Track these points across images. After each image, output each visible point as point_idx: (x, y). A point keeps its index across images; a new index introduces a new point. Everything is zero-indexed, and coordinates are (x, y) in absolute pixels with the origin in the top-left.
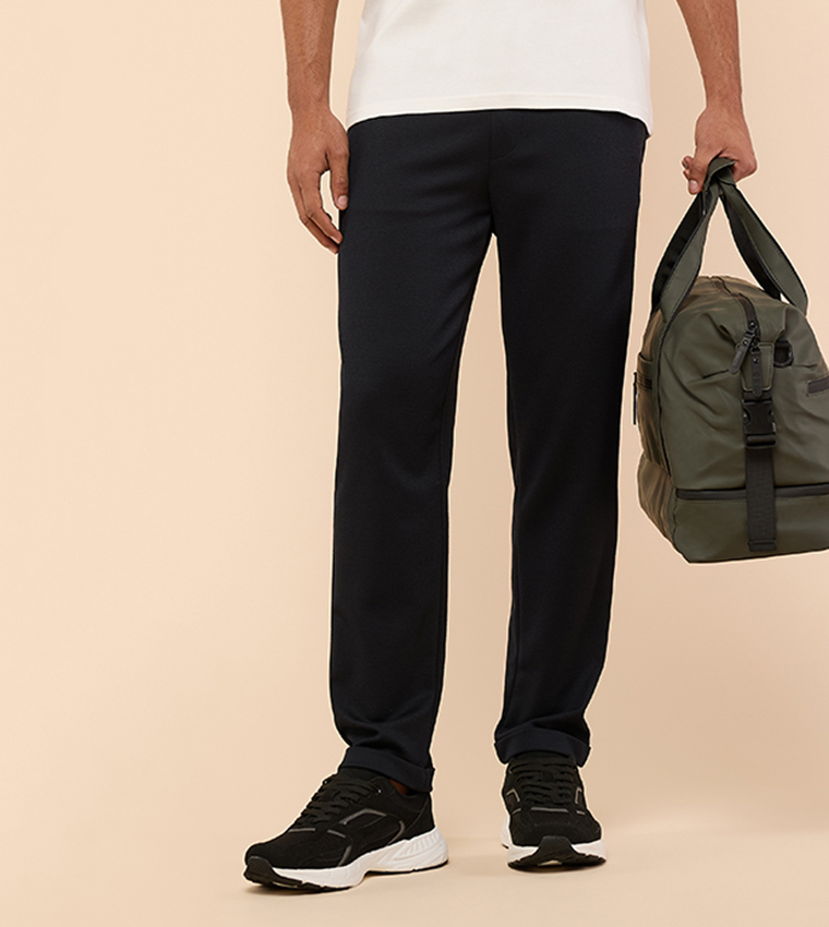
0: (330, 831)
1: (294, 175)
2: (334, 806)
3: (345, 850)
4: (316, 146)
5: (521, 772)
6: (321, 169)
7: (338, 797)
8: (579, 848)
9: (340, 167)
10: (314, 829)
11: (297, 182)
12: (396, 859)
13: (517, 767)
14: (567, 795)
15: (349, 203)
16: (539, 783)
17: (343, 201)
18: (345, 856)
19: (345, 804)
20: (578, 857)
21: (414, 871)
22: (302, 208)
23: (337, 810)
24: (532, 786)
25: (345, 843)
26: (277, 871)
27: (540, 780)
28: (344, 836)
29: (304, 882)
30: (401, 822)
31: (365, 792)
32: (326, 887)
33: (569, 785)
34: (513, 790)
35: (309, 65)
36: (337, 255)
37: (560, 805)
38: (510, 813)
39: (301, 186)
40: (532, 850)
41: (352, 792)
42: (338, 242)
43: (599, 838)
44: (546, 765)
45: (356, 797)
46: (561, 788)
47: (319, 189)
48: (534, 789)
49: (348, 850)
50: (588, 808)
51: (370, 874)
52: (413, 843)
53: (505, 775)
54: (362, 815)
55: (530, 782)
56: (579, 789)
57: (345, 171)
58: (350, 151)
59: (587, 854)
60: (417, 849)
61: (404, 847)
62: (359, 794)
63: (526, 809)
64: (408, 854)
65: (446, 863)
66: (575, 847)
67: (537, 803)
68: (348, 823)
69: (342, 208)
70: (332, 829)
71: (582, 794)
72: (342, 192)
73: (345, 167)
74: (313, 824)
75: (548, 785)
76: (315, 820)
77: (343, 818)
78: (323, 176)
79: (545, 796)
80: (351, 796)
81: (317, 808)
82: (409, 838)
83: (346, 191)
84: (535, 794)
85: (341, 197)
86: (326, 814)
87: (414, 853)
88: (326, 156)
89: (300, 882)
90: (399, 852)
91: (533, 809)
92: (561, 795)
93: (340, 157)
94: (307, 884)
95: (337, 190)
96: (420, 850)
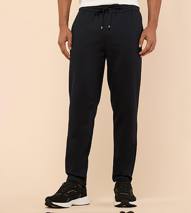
0: (65, 195)
1: (59, 42)
2: (66, 189)
3: (68, 199)
4: (64, 36)
5: (118, 185)
6: (65, 41)
7: (66, 187)
8: (130, 203)
9: (70, 40)
10: (61, 194)
11: (60, 44)
12: (79, 202)
13: (117, 184)
14: (129, 191)
15: (72, 48)
16: (122, 188)
17: (70, 48)
18: (68, 200)
19: (68, 189)
20: (130, 205)
21: (82, 205)
22: (61, 49)
23: (66, 190)
24: (121, 188)
25: (68, 197)
26: (53, 203)
27: (122, 187)
28: (68, 196)
29: (59, 206)
30: (80, 194)
31: (72, 186)
32: (64, 207)
33: (129, 188)
34: (116, 189)
35: (64, 17)
36: (69, 61)
37: (127, 193)
38: (115, 194)
39: (61, 44)
40: (120, 203)
41: (69, 186)
42: (69, 58)
43: (135, 201)
44: (124, 184)
45: (70, 187)
46: (127, 189)
47: (65, 45)
48: (121, 189)
49: (69, 199)
50: (133, 194)
51: (73, 205)
52: (82, 199)
53: (114, 186)
54: (71, 192)
55: (120, 187)
56: (131, 190)
57: (71, 41)
58: (72, 37)
59: (132, 204)
60: (83, 200)
61: (80, 200)
62: (71, 187)
63: (119, 193)
64: (81, 201)
65: (89, 204)
66: (130, 202)
67: (122, 192)
68: (69, 193)
69: (70, 50)
70: (65, 194)
71: (132, 191)
72: (70, 46)
73: (71, 40)
74: (61, 193)
75: (124, 188)
76: (61, 192)
77: (68, 192)
78: (66, 42)
79: (123, 191)
80: (69, 187)
81: (62, 189)
82: (81, 198)
83: (71, 46)
84: (121, 190)
85: (70, 47)
86: (64, 191)
87: (83, 201)
88: (67, 38)
89: (58, 206)
90: (79, 201)
91: (121, 193)
92: (127, 191)
93: (70, 38)
94: (60, 206)
95: (69, 46)
96: (84, 200)
